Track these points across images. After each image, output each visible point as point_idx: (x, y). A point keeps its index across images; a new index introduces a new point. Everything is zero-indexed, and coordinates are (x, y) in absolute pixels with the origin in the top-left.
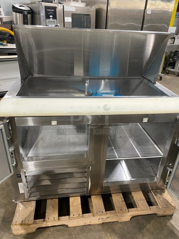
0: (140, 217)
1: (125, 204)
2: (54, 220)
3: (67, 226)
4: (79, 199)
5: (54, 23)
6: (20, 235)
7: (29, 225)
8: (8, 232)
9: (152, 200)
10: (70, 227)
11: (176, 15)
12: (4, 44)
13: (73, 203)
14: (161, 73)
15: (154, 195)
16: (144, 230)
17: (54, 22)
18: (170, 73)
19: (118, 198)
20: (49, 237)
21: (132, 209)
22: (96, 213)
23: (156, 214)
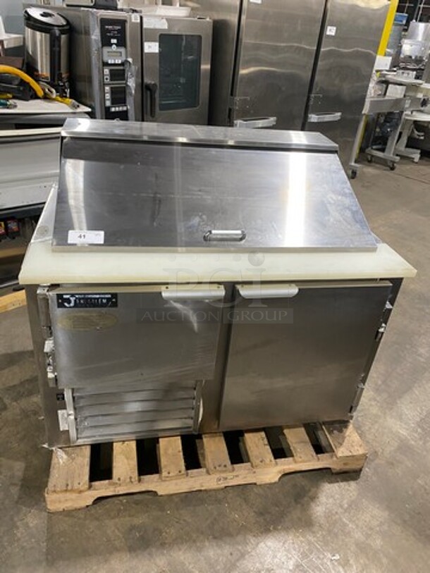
0: (299, 475)
1: (270, 451)
2: (132, 482)
3: (155, 493)
4: (178, 442)
5: (121, 56)
6: (61, 512)
7: (81, 492)
8: (35, 507)
9: (323, 443)
10: (161, 496)
11: (395, 20)
12: (8, 103)
13: (166, 450)
14: (356, 162)
15: (327, 433)
16: (306, 499)
17: (121, 53)
18: (375, 162)
19: (257, 439)
20: (120, 514)
21: (283, 459)
22: (212, 468)
23: (330, 469)
